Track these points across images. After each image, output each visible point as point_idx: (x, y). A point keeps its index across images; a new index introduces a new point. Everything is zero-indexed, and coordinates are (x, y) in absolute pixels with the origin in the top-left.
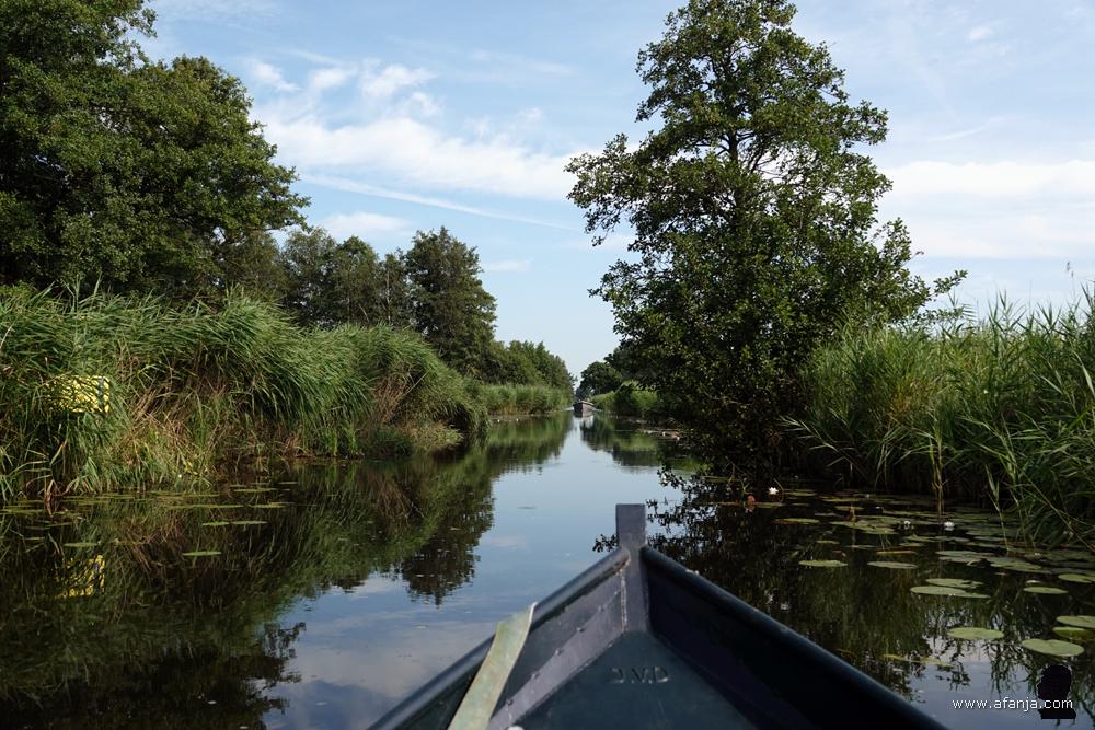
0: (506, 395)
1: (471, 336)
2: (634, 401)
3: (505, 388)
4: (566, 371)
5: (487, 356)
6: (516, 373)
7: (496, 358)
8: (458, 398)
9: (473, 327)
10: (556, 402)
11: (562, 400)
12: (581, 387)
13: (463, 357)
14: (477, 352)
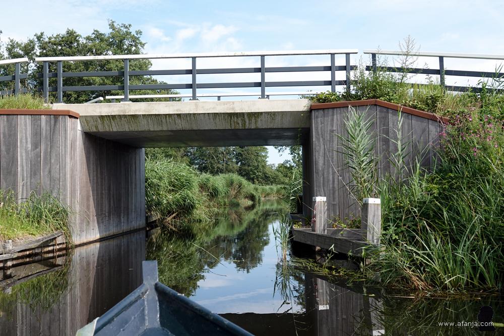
1: (258, 165)
3: (272, 186)
5: (265, 173)
8: (251, 191)
9: (259, 162)
13: (255, 174)
14: (260, 172)
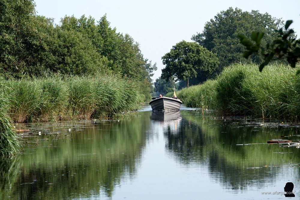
0: (54, 92)
2: (247, 93)
4: (140, 57)
6: (68, 59)
7: (38, 38)
10: (129, 99)
11: (139, 97)
12: (163, 77)
